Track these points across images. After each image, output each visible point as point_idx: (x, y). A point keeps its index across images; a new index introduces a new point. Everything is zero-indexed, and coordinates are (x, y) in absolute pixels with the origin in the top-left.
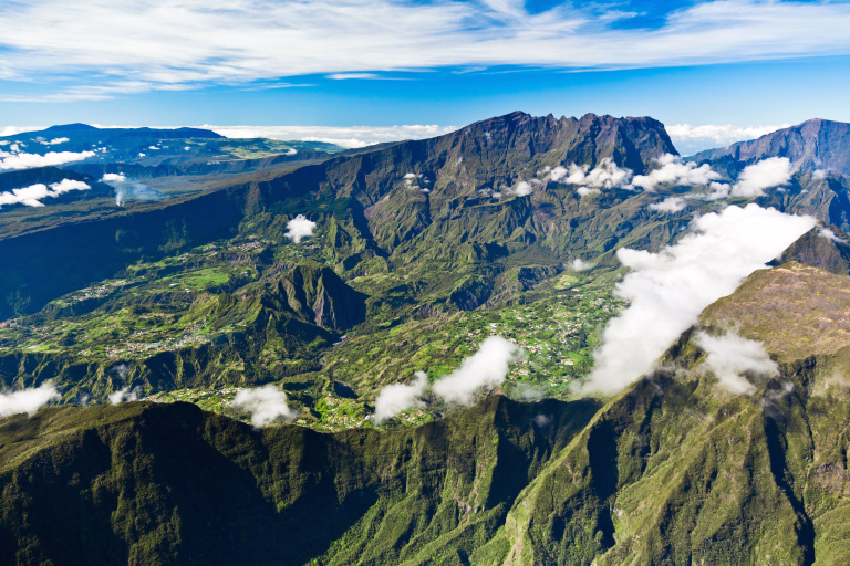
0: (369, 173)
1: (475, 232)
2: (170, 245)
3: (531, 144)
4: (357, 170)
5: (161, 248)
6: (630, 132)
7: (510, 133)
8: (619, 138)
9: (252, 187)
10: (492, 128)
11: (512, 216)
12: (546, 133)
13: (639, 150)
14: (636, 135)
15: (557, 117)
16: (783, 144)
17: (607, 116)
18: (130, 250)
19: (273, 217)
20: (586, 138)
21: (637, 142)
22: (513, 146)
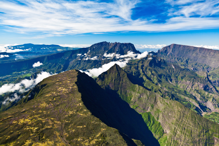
0: (73, 54)
1: (85, 67)
2: (24, 68)
3: (104, 48)
4: (71, 54)
5: (21, 69)
6: (122, 46)
7: (101, 46)
8: (119, 47)
9: (46, 57)
10: (97, 45)
11: (93, 64)
12: (108, 46)
13: (124, 50)
14: (123, 47)
15: (110, 43)
16: (166, 49)
17: (119, 43)
18: (14, 69)
19: (48, 63)
20: (113, 47)
21: (123, 48)
22: (101, 49)
